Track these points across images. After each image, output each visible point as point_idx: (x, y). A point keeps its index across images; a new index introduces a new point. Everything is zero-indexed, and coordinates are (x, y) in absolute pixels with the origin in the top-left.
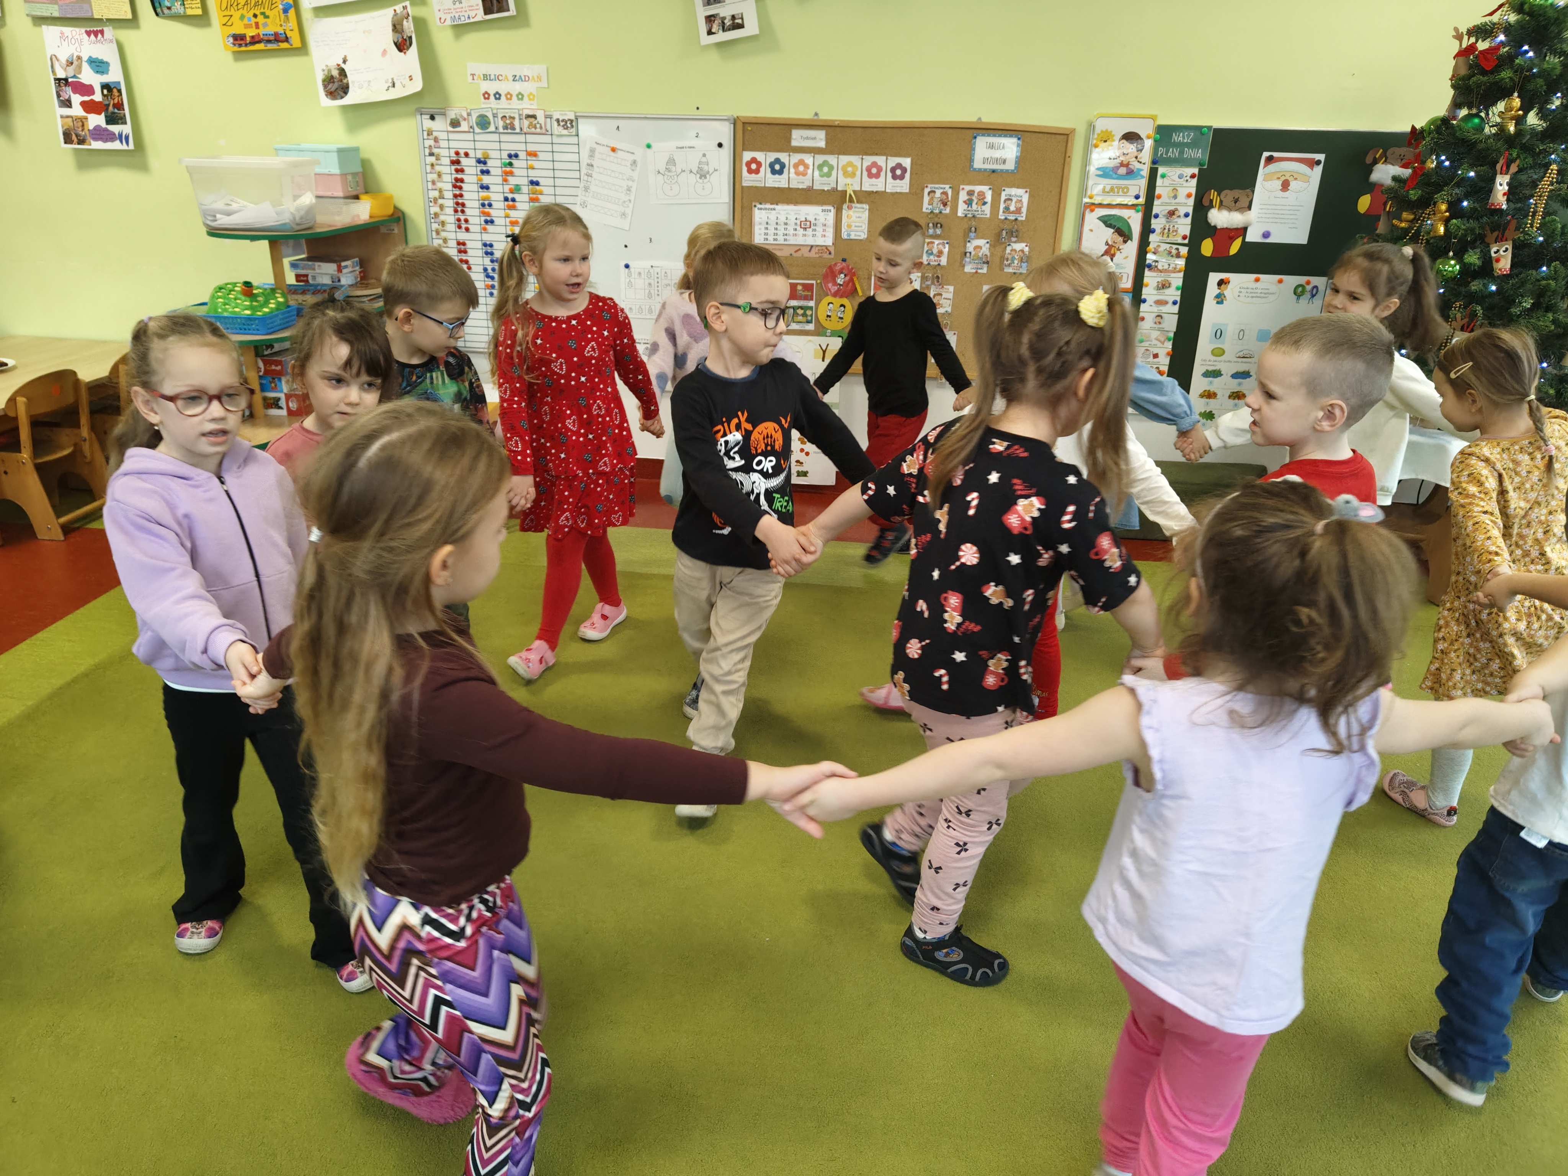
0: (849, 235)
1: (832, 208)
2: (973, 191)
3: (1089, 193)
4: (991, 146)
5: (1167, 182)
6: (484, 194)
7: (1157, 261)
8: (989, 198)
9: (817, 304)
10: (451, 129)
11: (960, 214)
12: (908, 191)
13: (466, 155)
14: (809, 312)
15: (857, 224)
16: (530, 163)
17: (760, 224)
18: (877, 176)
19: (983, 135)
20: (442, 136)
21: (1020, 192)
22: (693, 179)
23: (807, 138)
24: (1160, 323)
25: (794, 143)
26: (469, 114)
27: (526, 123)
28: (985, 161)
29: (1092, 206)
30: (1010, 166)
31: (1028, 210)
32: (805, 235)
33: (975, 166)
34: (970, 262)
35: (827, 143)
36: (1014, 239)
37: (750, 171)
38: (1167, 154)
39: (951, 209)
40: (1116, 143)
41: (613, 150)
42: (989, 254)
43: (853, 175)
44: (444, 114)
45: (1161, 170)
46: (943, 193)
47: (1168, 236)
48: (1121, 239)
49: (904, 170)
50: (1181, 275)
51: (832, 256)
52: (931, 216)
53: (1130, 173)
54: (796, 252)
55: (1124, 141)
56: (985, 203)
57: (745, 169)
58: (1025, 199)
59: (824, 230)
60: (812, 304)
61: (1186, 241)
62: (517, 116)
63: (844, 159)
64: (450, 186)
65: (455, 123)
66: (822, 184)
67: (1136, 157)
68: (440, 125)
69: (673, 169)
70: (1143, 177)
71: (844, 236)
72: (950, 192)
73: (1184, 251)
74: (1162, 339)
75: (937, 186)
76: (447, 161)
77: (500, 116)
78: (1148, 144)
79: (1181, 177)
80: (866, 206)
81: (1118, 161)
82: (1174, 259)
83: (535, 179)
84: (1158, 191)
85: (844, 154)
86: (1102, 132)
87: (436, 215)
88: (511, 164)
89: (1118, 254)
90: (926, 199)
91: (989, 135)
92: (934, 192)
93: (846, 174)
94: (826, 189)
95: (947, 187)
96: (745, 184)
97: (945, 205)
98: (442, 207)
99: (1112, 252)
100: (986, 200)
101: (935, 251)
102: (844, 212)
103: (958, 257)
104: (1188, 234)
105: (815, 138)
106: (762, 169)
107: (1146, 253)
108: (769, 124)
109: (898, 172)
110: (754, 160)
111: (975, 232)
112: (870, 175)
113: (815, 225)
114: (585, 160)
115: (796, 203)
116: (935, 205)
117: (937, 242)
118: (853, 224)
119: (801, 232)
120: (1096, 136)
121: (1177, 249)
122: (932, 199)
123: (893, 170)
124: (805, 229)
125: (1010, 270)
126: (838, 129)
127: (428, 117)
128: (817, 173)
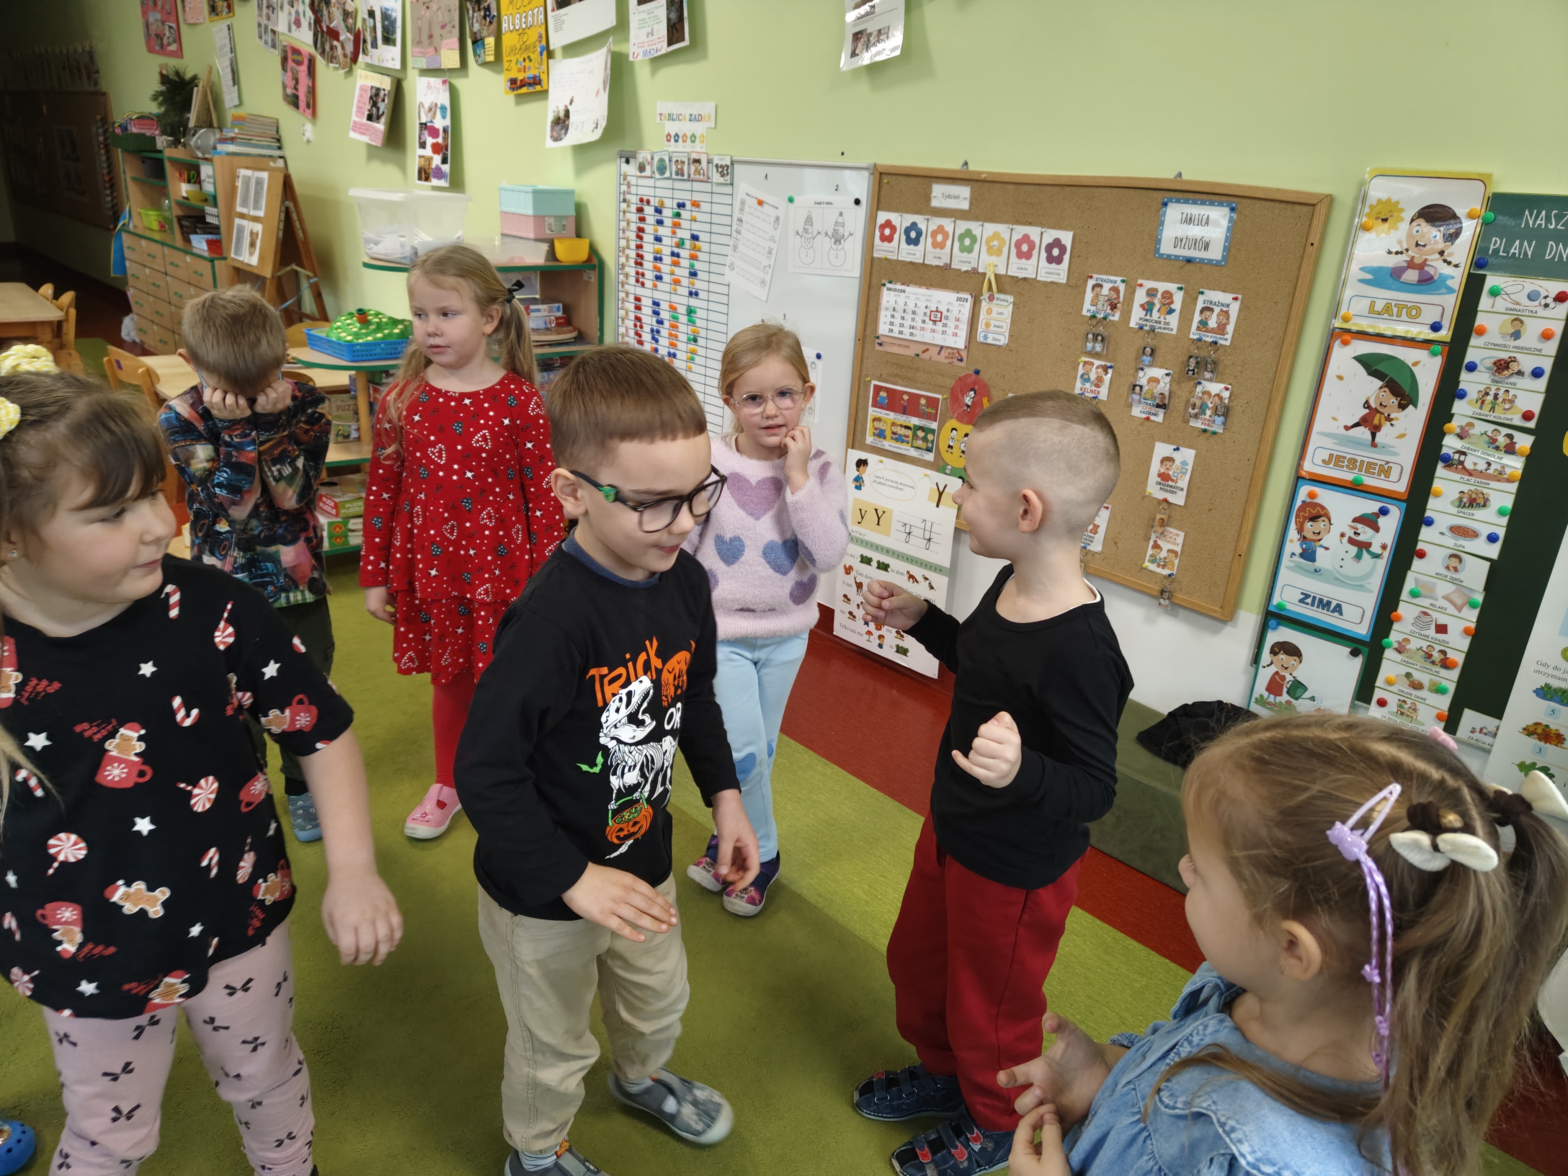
0: (986, 337)
1: (969, 297)
2: (1156, 290)
3: (1343, 311)
4: (1189, 220)
5: (1501, 304)
6: (658, 246)
7: (1464, 454)
8: (1177, 305)
9: (940, 427)
10: (638, 174)
11: (1133, 324)
12: (1064, 281)
13: (648, 202)
14: (930, 437)
15: (997, 323)
16: (694, 214)
17: (887, 309)
18: (1028, 256)
19: (1178, 201)
20: (633, 181)
21: (1225, 297)
22: (828, 243)
23: (949, 197)
24: (1456, 569)
25: (935, 203)
26: (652, 159)
27: (693, 168)
28: (1178, 242)
29: (1348, 335)
30: (1215, 253)
31: (1235, 330)
32: (933, 331)
33: (1162, 251)
34: (1140, 402)
35: (971, 204)
36: (1208, 375)
37: (883, 238)
38: (1506, 251)
39: (1122, 315)
40: (1404, 226)
41: (760, 203)
42: (1167, 394)
43: (999, 252)
44: (635, 157)
45: (1492, 280)
46: (1112, 289)
47: (1493, 409)
48: (1393, 401)
49: (1063, 249)
50: (1513, 487)
51: (963, 364)
52: (1094, 322)
53: (1427, 281)
54: (924, 352)
55: (1421, 221)
56: (1171, 311)
57: (877, 234)
58: (1234, 309)
59: (956, 327)
60: (934, 425)
61: (1532, 424)
62: (686, 160)
63: (991, 228)
64: (634, 237)
65: (642, 168)
66: (962, 262)
67: (1442, 253)
68: (631, 169)
69: (810, 230)
70: (1450, 290)
71: (980, 338)
72: (1122, 287)
73: (1524, 442)
74: (1459, 602)
75: (1105, 277)
76: (633, 208)
77: (674, 160)
78: (1469, 229)
79: (1532, 297)
80: (1010, 299)
81: (1404, 257)
82: (1501, 454)
83: (696, 233)
84: (1481, 320)
85: (991, 220)
86: (1380, 201)
87: (623, 265)
88: (678, 215)
89: (1386, 427)
90: (1089, 295)
91: (1186, 202)
92: (1101, 286)
93: (991, 251)
94: (964, 269)
95: (1119, 279)
96: (875, 255)
97: (1113, 307)
98: (627, 257)
99: (1376, 422)
100: (1173, 306)
101: (1093, 376)
102: (984, 303)
103: (1125, 389)
104: (1537, 410)
105: (957, 197)
106: (896, 236)
107: (1443, 434)
108: (908, 176)
109: (1056, 252)
110: (888, 224)
111: (1151, 355)
112: (1020, 255)
113: (947, 318)
114: (736, 215)
115: (929, 285)
116: (1099, 306)
117: (1097, 363)
118: (993, 323)
119: (929, 325)
120: (1367, 210)
121: (1510, 437)
122: (1097, 296)
123: (1049, 248)
124: (935, 322)
125: (1198, 424)
126: (986, 185)
127: (624, 160)
128: (957, 245)
